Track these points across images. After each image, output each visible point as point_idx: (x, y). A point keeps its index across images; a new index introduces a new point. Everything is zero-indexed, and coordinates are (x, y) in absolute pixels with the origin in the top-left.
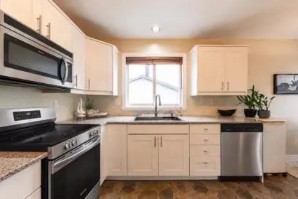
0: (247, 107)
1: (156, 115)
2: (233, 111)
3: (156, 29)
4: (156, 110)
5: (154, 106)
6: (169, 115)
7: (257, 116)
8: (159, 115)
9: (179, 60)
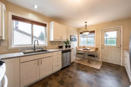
0: (66, 45)
1: (35, 50)
2: (62, 46)
3: (36, 7)
4: (35, 48)
5: (34, 46)
6: (41, 50)
7: (68, 47)
8: (36, 50)
9: (45, 25)
